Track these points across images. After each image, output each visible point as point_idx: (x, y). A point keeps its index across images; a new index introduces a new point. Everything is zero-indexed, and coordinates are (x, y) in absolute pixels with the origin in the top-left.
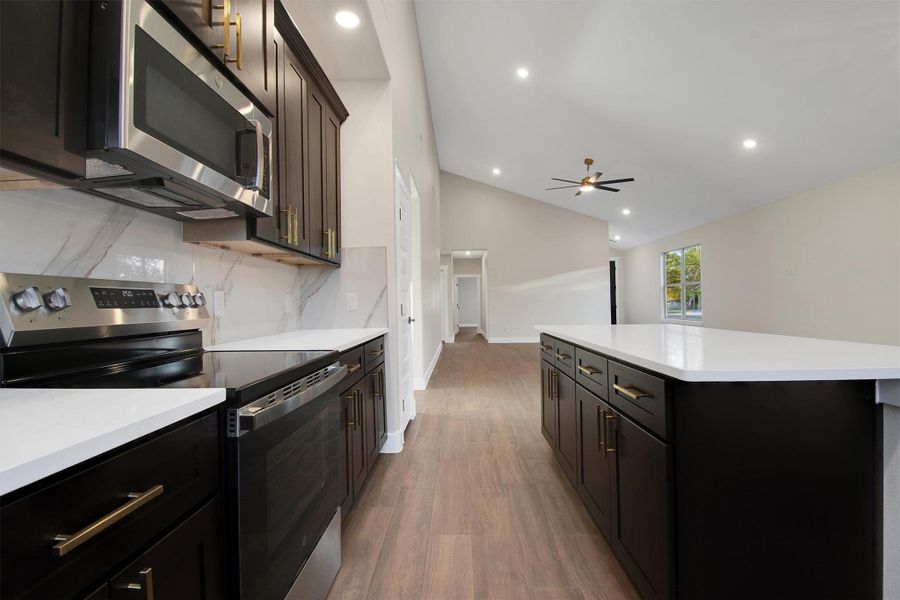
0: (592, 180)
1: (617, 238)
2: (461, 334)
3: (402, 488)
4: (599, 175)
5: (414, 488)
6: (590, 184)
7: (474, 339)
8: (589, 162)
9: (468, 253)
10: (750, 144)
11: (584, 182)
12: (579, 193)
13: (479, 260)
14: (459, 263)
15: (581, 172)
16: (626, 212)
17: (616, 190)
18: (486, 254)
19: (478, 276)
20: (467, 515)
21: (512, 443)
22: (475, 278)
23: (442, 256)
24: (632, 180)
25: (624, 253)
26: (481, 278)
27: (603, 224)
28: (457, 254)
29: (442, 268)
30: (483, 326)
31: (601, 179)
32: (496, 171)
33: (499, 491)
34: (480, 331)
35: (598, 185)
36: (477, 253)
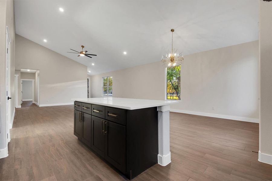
0: (84, 53)
1: (90, 72)
2: (24, 104)
3: (14, 170)
4: (86, 52)
5: (21, 168)
6: (83, 54)
7: (31, 106)
8: (83, 47)
9: (29, 70)
10: (125, 53)
11: (81, 53)
12: (79, 56)
13: (34, 74)
14: (23, 74)
15: (80, 49)
16: (93, 64)
17: (91, 57)
18: (38, 72)
19: (33, 80)
20: (51, 169)
21: (62, 141)
22: (32, 81)
23: (15, 70)
24: (96, 55)
25: (91, 76)
26: (35, 81)
27: (85, 67)
28: (22, 70)
29: (15, 75)
30: (36, 100)
31: (86, 53)
32: (45, 41)
33: (61, 157)
34: (34, 102)
35: (86, 55)
36: (33, 71)
